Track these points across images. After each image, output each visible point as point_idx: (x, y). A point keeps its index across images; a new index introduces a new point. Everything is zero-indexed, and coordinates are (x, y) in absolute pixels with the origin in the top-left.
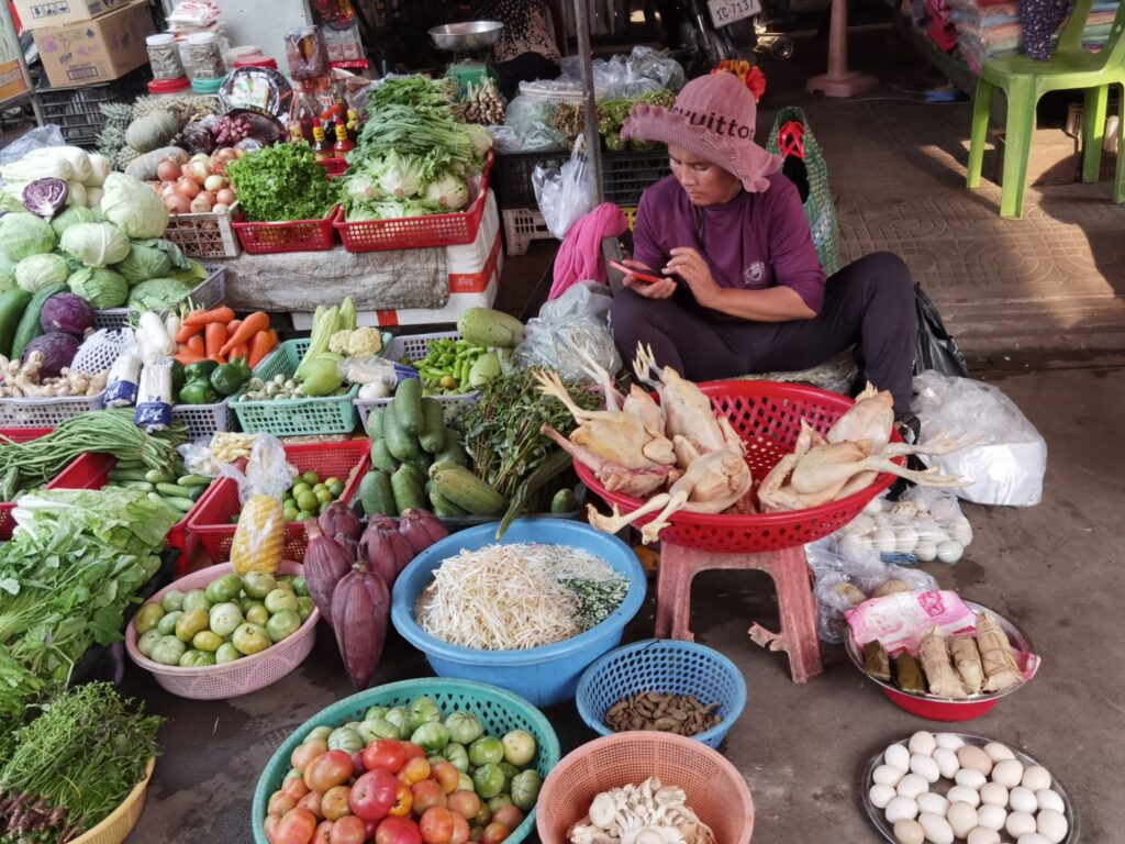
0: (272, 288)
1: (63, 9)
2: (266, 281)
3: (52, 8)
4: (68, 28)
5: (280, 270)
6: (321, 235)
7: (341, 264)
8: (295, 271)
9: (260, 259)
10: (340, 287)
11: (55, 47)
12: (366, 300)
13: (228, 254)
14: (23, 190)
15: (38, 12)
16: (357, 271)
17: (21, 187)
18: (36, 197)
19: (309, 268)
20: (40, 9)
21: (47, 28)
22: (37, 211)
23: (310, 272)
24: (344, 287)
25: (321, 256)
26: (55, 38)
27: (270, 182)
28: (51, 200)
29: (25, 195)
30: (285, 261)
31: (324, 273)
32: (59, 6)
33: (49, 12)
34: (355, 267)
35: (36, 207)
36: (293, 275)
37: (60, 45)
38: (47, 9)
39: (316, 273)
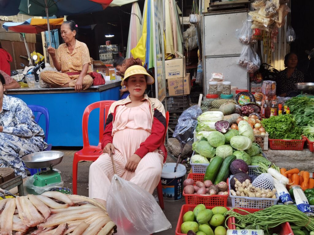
0: (278, 162)
1: (178, 74)
2: (276, 159)
3: (175, 73)
4: (179, 79)
5: (283, 156)
6: (301, 145)
7: (306, 155)
8: (288, 157)
9: (276, 152)
10: (303, 163)
11: (174, 84)
12: (312, 169)
13: (265, 149)
14: (214, 124)
15: (170, 74)
16: (311, 158)
17: (214, 123)
18: (220, 126)
19: (294, 156)
20: (171, 73)
21: (173, 79)
22: (221, 131)
23: (294, 157)
24: (304, 164)
25: (299, 152)
26: (174, 82)
27: (283, 126)
28: (225, 127)
29: (215, 125)
30: (285, 153)
31: (299, 158)
32: (177, 73)
33: (174, 74)
34: (311, 157)
35: (220, 130)
36: (287, 158)
37: (175, 84)
38: (173, 73)
39: (296, 158)
